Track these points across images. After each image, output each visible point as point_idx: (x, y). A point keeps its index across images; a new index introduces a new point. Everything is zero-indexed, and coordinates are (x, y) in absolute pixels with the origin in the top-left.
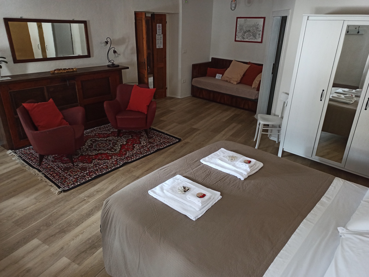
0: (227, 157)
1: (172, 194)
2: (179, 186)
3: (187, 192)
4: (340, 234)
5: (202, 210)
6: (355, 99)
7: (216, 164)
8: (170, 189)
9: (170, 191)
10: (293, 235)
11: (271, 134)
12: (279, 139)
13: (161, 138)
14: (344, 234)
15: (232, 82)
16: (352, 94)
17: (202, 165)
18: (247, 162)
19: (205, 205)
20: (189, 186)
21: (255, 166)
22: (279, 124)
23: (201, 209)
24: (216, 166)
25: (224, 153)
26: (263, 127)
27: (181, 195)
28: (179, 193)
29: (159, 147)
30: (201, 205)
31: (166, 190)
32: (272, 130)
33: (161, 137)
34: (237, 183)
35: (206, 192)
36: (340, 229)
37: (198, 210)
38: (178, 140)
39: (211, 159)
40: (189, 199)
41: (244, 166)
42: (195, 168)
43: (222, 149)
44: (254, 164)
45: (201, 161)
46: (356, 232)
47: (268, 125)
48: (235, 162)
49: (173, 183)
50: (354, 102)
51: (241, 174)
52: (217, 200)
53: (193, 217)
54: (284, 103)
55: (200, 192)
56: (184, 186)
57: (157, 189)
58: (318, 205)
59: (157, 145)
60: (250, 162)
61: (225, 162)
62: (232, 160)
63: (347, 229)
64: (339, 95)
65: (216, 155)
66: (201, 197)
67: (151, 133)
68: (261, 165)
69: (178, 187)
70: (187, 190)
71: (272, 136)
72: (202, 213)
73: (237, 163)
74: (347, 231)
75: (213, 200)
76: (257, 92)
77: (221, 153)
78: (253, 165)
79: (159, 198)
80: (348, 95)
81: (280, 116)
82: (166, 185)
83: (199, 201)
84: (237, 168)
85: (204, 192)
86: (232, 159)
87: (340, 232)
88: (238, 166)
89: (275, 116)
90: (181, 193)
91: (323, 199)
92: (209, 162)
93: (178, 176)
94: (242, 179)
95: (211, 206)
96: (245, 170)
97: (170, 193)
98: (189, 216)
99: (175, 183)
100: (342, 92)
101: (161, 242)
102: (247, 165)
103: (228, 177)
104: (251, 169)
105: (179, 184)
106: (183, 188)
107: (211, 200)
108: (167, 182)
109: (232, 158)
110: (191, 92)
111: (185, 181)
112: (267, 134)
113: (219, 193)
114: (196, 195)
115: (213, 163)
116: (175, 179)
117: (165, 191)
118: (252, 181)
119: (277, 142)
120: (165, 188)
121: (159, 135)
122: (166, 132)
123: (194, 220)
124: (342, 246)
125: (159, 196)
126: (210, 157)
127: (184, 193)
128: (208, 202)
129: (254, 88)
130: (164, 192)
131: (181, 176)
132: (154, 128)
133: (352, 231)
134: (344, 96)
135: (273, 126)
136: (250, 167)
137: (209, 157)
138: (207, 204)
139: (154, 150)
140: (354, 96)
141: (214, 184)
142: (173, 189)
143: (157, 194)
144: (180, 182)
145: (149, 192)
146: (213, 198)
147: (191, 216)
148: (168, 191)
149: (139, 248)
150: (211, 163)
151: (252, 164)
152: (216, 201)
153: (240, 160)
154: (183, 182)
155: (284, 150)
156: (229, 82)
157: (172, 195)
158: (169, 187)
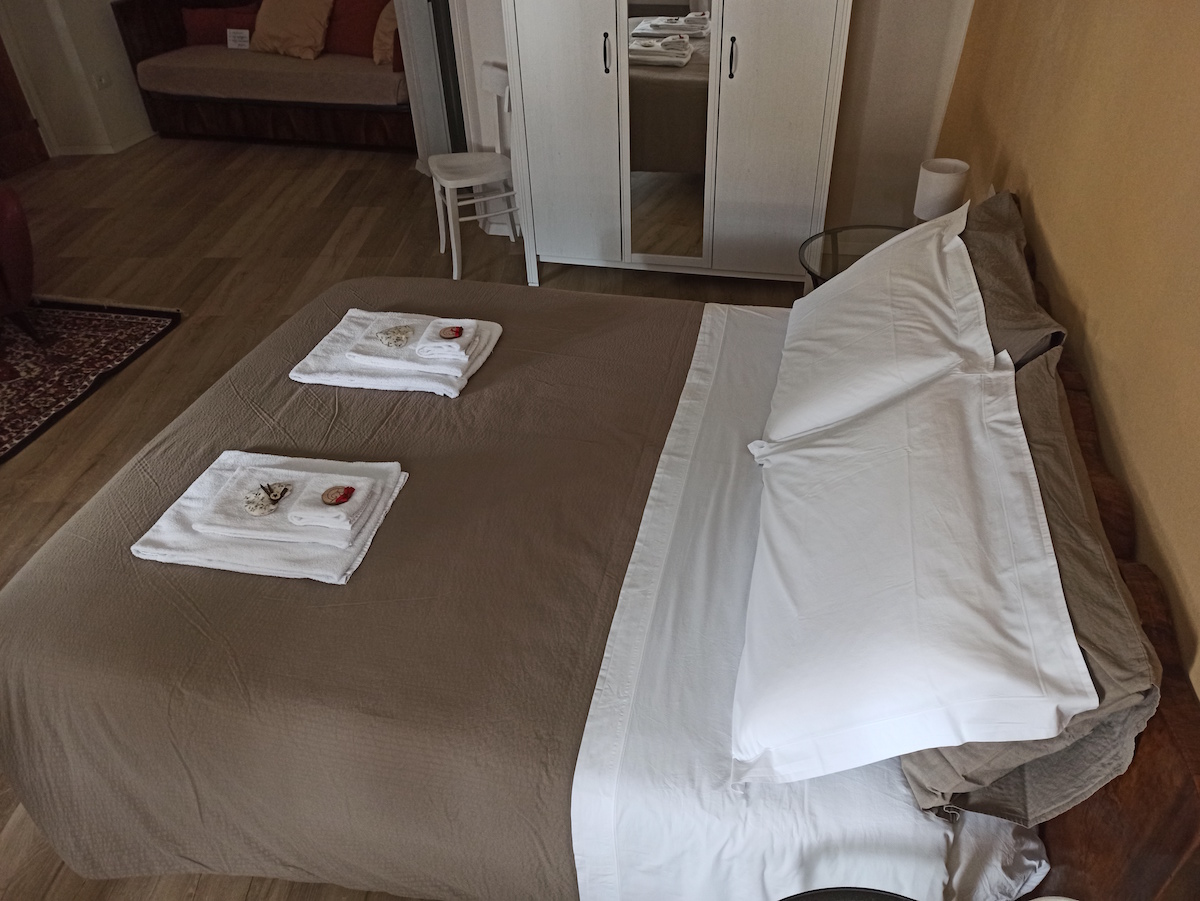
0: (380, 336)
1: (228, 526)
2: (245, 491)
3: (283, 503)
4: (758, 461)
5: (359, 541)
6: (692, 47)
7: (351, 373)
8: (215, 512)
9: (220, 519)
10: (646, 511)
11: (486, 219)
12: (518, 228)
13: (94, 331)
14: (768, 458)
15: (295, 52)
16: (678, 32)
17: (300, 390)
18: (452, 334)
19: (362, 521)
20: (282, 479)
21: (477, 339)
22: (503, 177)
23: (355, 540)
24: (352, 378)
25: (364, 326)
26: (459, 200)
27: (267, 517)
28: (256, 513)
29: (102, 366)
30: (347, 527)
31: (200, 521)
32: (485, 202)
33: (95, 326)
34: (441, 412)
35: (349, 478)
36: (755, 448)
37: (344, 545)
38: (169, 321)
39: (327, 359)
40: (301, 523)
41: (446, 348)
42: (281, 406)
43: (352, 312)
44: (475, 336)
45: (294, 375)
46: (794, 442)
47: (470, 189)
48: (411, 347)
49: (218, 487)
50: (690, 57)
51: (444, 379)
52: (397, 491)
53: (333, 576)
54: (500, 99)
55: (330, 486)
56: (265, 485)
57: (165, 528)
58: (685, 401)
59: (90, 362)
60: (459, 332)
61: (377, 356)
62: (399, 343)
63: (770, 441)
64: (647, 41)
65: (338, 341)
66: (338, 502)
67: (45, 320)
68: (494, 330)
69: (243, 494)
70: (282, 495)
71: (491, 223)
72: (362, 550)
73: (420, 345)
74: (771, 448)
75: (385, 495)
76: (396, 77)
77: (353, 327)
78: (474, 340)
79: (185, 559)
80: (669, 39)
81: (498, 151)
82: (192, 504)
83: (338, 517)
84: (425, 362)
85: (344, 481)
86: (398, 339)
87: (756, 455)
88: (424, 355)
89: (484, 153)
90: (262, 511)
91: (692, 378)
92: (322, 371)
93: (228, 457)
94: (453, 394)
95: (383, 517)
96: (454, 364)
97: (219, 528)
98: (320, 576)
99: (227, 483)
100: (651, 31)
101: (252, 698)
102: (455, 345)
103: (404, 405)
104: (470, 353)
105: (241, 485)
106: (263, 494)
107: (376, 497)
108: (191, 491)
109: (399, 335)
110: (150, 118)
111: (259, 466)
112: (476, 220)
113: (395, 466)
114: (320, 502)
115: (339, 371)
116: (221, 470)
117: (196, 527)
118: (486, 392)
119: (513, 240)
120: (192, 515)
121: (82, 319)
122: (107, 303)
123: (343, 582)
124: (772, 492)
125: (183, 549)
126: (320, 353)
127: (273, 507)
128: (370, 508)
129: (380, 64)
130: (195, 533)
131: (237, 453)
132: (49, 297)
133: (786, 442)
134: (659, 44)
135: (487, 189)
136: (466, 348)
137: (315, 355)
138: (366, 515)
139: (86, 383)
140: (687, 39)
141: (368, 440)
142: (226, 510)
143: (170, 549)
144: (243, 474)
145: (138, 552)
146: (383, 490)
147: (328, 573)
148: (210, 524)
149: (177, 751)
150: (332, 372)
151: (467, 336)
152: (395, 495)
153: (425, 335)
154: (253, 471)
155: (541, 260)
156: (285, 55)
157: (233, 531)
158: (210, 507)
